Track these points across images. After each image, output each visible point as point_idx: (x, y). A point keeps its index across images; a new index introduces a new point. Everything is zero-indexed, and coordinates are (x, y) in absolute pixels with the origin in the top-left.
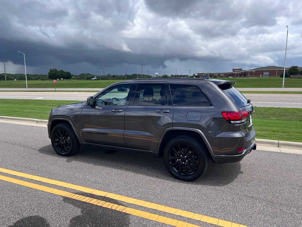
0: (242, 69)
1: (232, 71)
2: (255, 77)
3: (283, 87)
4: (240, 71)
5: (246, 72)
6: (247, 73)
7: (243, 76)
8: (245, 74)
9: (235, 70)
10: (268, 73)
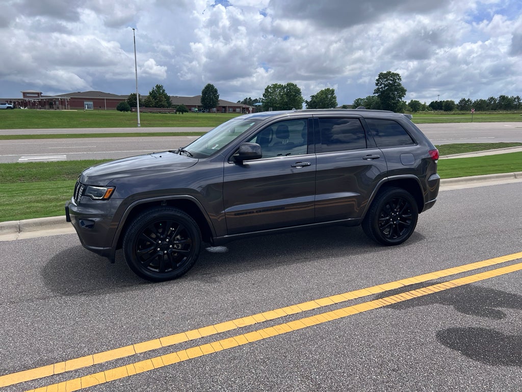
0: (41, 93)
1: (21, 97)
2: (71, 109)
3: (139, 125)
4: (39, 96)
5: (52, 99)
6: (55, 102)
7: (47, 107)
8: (50, 103)
9: (29, 95)
10: (92, 103)
